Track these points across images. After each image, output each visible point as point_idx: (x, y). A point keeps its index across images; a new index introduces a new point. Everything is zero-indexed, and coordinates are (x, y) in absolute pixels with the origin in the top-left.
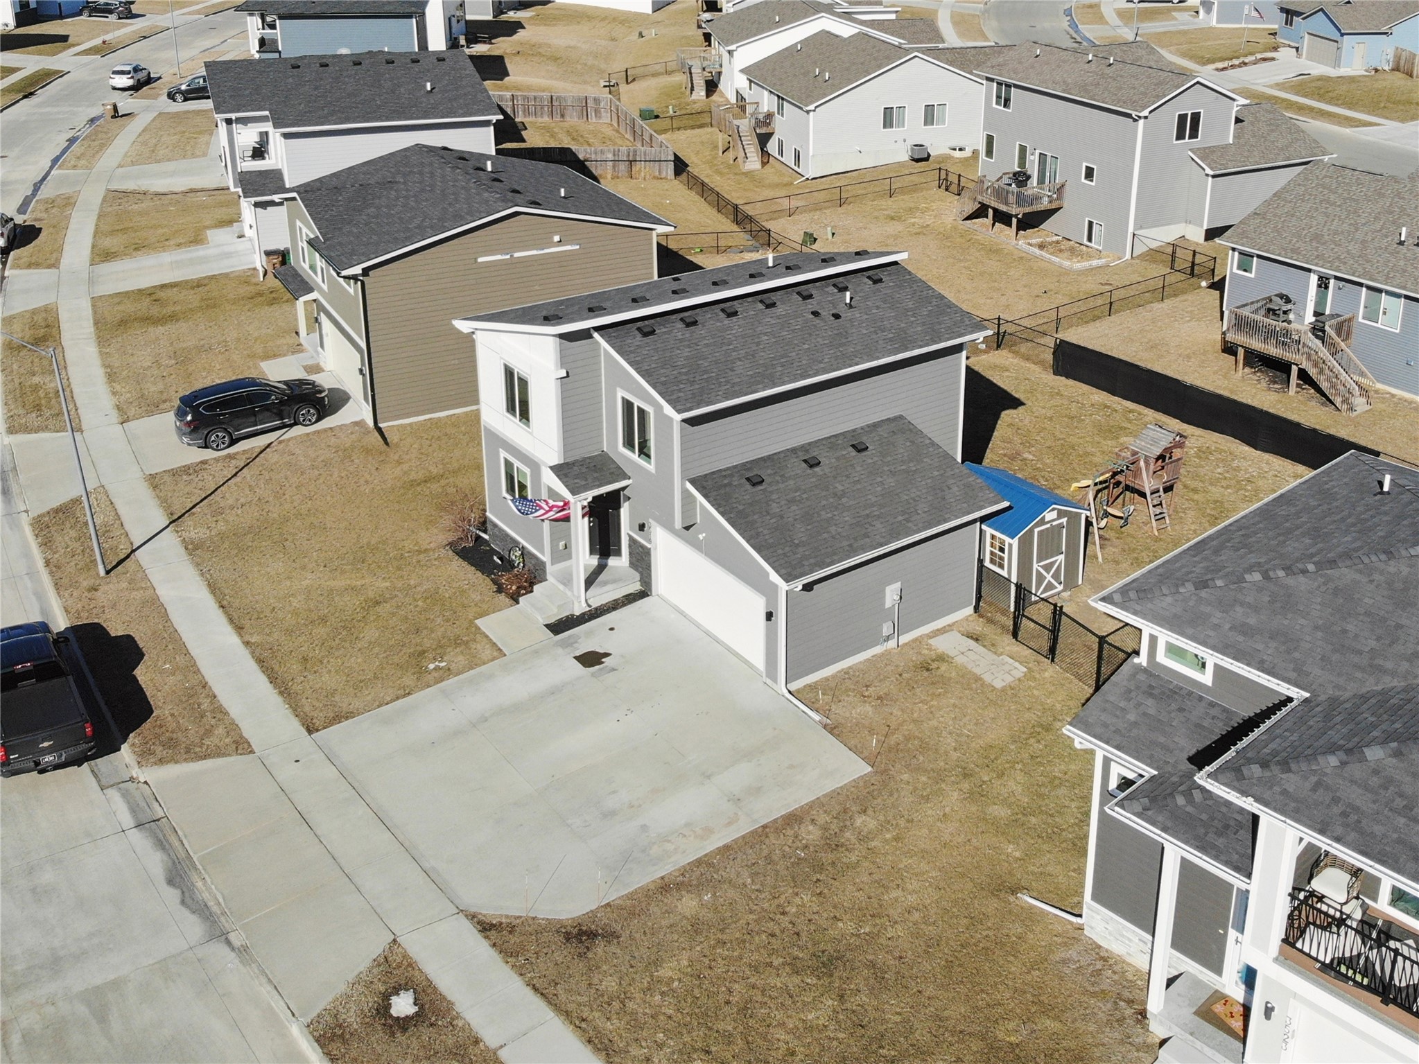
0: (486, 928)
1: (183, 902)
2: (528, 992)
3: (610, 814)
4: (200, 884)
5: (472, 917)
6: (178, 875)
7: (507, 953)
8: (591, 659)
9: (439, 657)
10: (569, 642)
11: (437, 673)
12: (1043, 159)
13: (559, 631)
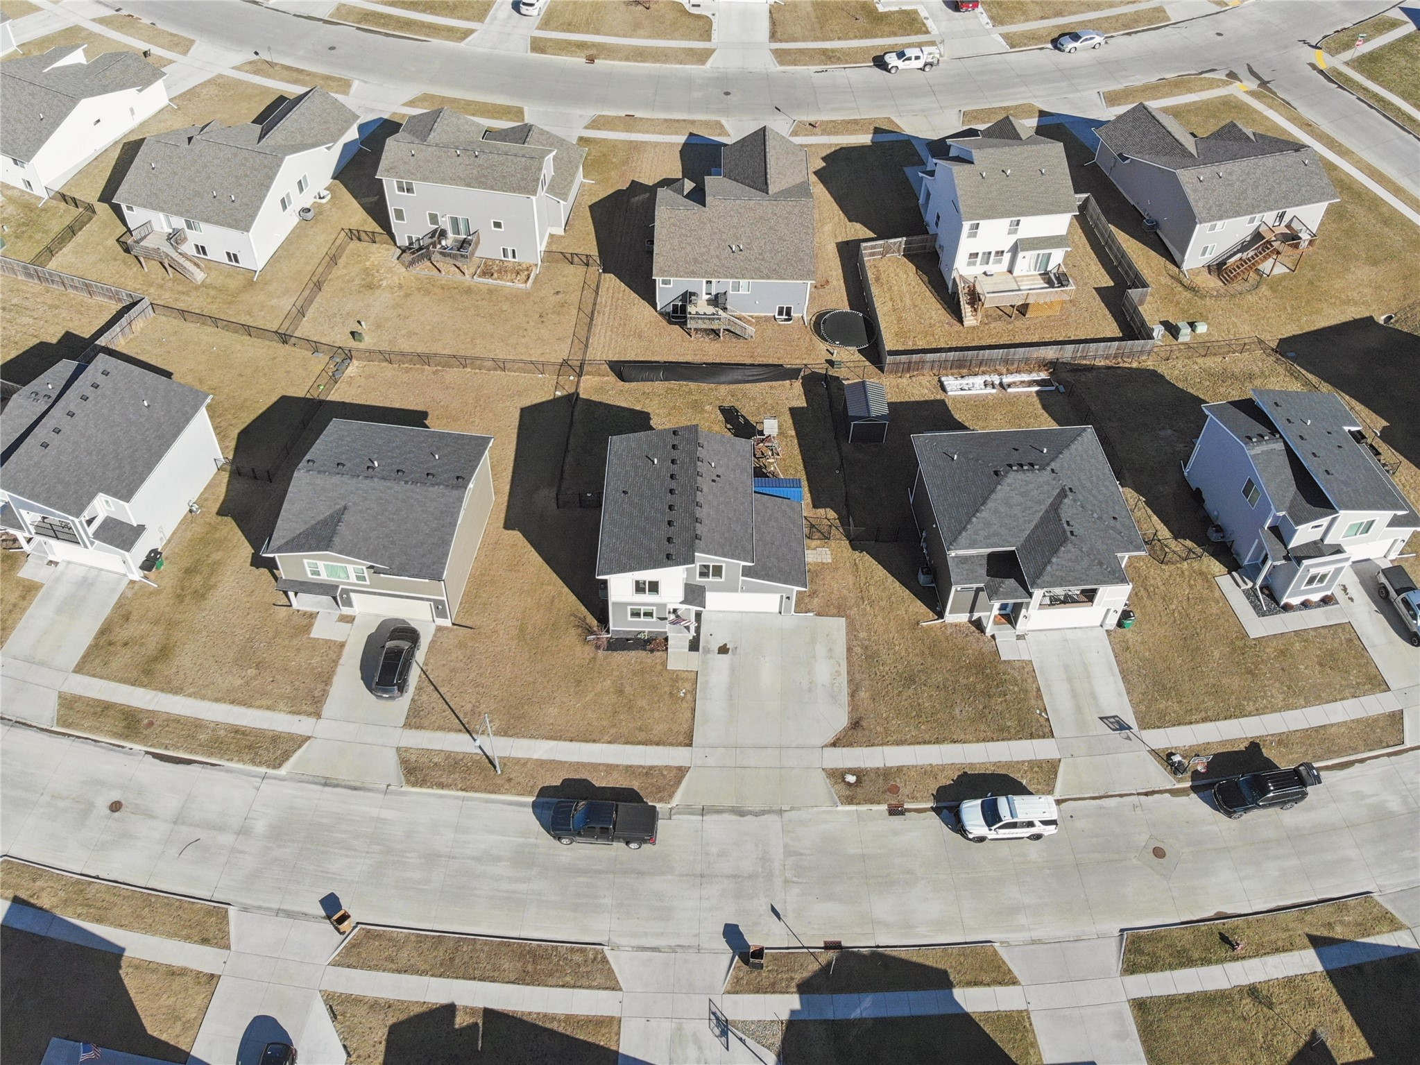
0: (834, 745)
1: (756, 816)
2: (868, 748)
3: (810, 690)
4: (750, 809)
5: (826, 746)
6: (741, 813)
7: (850, 745)
8: (723, 650)
9: (679, 690)
10: (707, 651)
11: (689, 695)
12: (455, 221)
13: (697, 650)
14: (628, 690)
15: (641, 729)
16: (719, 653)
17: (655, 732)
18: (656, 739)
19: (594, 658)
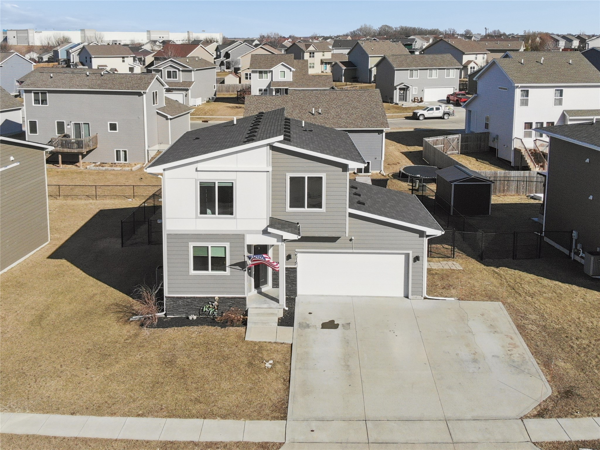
0: (540, 415)
3: (476, 360)
8: (330, 325)
9: (262, 360)
10: (305, 326)
11: (278, 366)
12: (77, 126)
13: (292, 325)
14: (182, 360)
15: (197, 401)
16: (322, 328)
17: (219, 404)
18: (224, 412)
19: (136, 335)
